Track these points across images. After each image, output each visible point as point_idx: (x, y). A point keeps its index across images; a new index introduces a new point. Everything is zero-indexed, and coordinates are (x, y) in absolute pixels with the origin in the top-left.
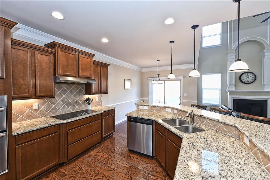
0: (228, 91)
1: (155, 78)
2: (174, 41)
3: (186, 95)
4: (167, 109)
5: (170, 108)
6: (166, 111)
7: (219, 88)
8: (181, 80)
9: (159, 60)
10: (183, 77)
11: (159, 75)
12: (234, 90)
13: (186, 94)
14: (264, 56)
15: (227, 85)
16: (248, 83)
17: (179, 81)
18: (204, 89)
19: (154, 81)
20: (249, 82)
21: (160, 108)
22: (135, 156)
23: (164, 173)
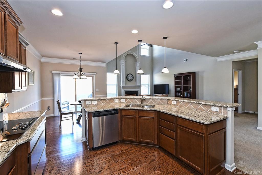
0: (122, 86)
1: (77, 73)
2: (118, 43)
3: (98, 91)
5: (118, 98)
6: (115, 101)
7: (116, 84)
8: (93, 77)
9: (81, 54)
10: (96, 73)
11: (81, 69)
12: (125, 85)
13: (98, 89)
14: (136, 65)
16: (130, 81)
17: (91, 78)
18: (108, 85)
19: (75, 76)
21: (109, 100)
22: (103, 150)
23: (134, 145)
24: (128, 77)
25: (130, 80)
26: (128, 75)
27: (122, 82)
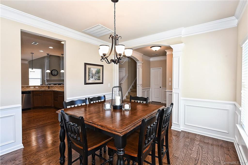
0: (46, 80)
4: (31, 87)
5: (33, 86)
6: (31, 88)
7: (40, 78)
12: (49, 79)
15: (45, 76)
20: (55, 75)
24: (52, 72)
25: (55, 74)
26: (53, 71)
27: (46, 76)
